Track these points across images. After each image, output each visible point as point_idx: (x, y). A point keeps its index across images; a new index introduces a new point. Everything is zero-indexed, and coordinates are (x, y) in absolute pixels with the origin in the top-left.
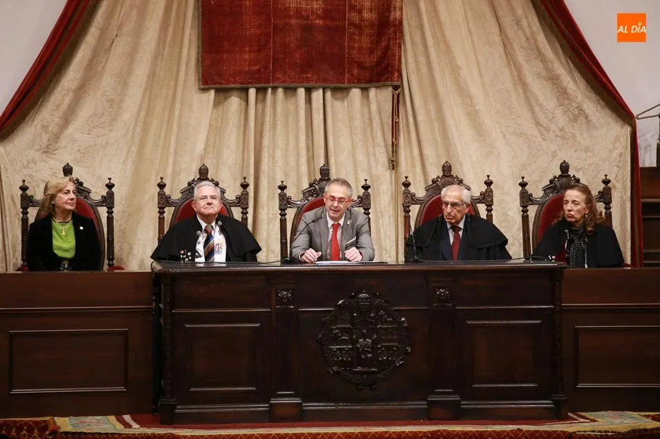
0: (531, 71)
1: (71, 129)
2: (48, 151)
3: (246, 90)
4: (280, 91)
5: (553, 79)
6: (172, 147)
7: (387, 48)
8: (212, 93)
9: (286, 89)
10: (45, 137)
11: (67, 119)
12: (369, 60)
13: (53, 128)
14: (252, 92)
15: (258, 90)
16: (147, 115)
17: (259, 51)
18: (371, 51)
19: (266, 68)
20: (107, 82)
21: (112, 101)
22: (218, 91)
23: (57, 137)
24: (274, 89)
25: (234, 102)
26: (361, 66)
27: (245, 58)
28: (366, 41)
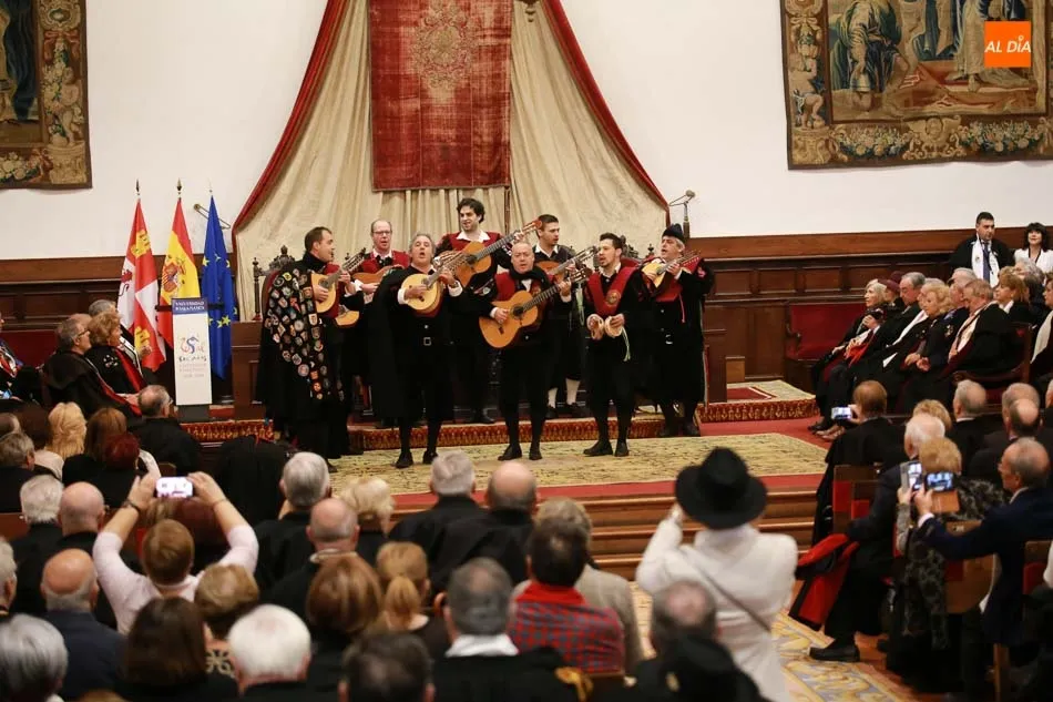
0: (599, 174)
1: (286, 222)
2: (271, 237)
3: (404, 192)
4: (428, 192)
5: (614, 181)
6: (355, 232)
7: (500, 161)
8: (381, 194)
9: (431, 190)
10: (269, 228)
11: (283, 215)
12: (488, 169)
13: (274, 221)
14: (408, 193)
15: (412, 191)
16: (337, 209)
17: (412, 165)
18: (489, 163)
19: (417, 175)
20: (310, 188)
21: (314, 202)
22: (385, 193)
23: (276, 228)
24: (424, 190)
25: (396, 200)
26: (482, 173)
27: (402, 170)
28: (486, 156)
